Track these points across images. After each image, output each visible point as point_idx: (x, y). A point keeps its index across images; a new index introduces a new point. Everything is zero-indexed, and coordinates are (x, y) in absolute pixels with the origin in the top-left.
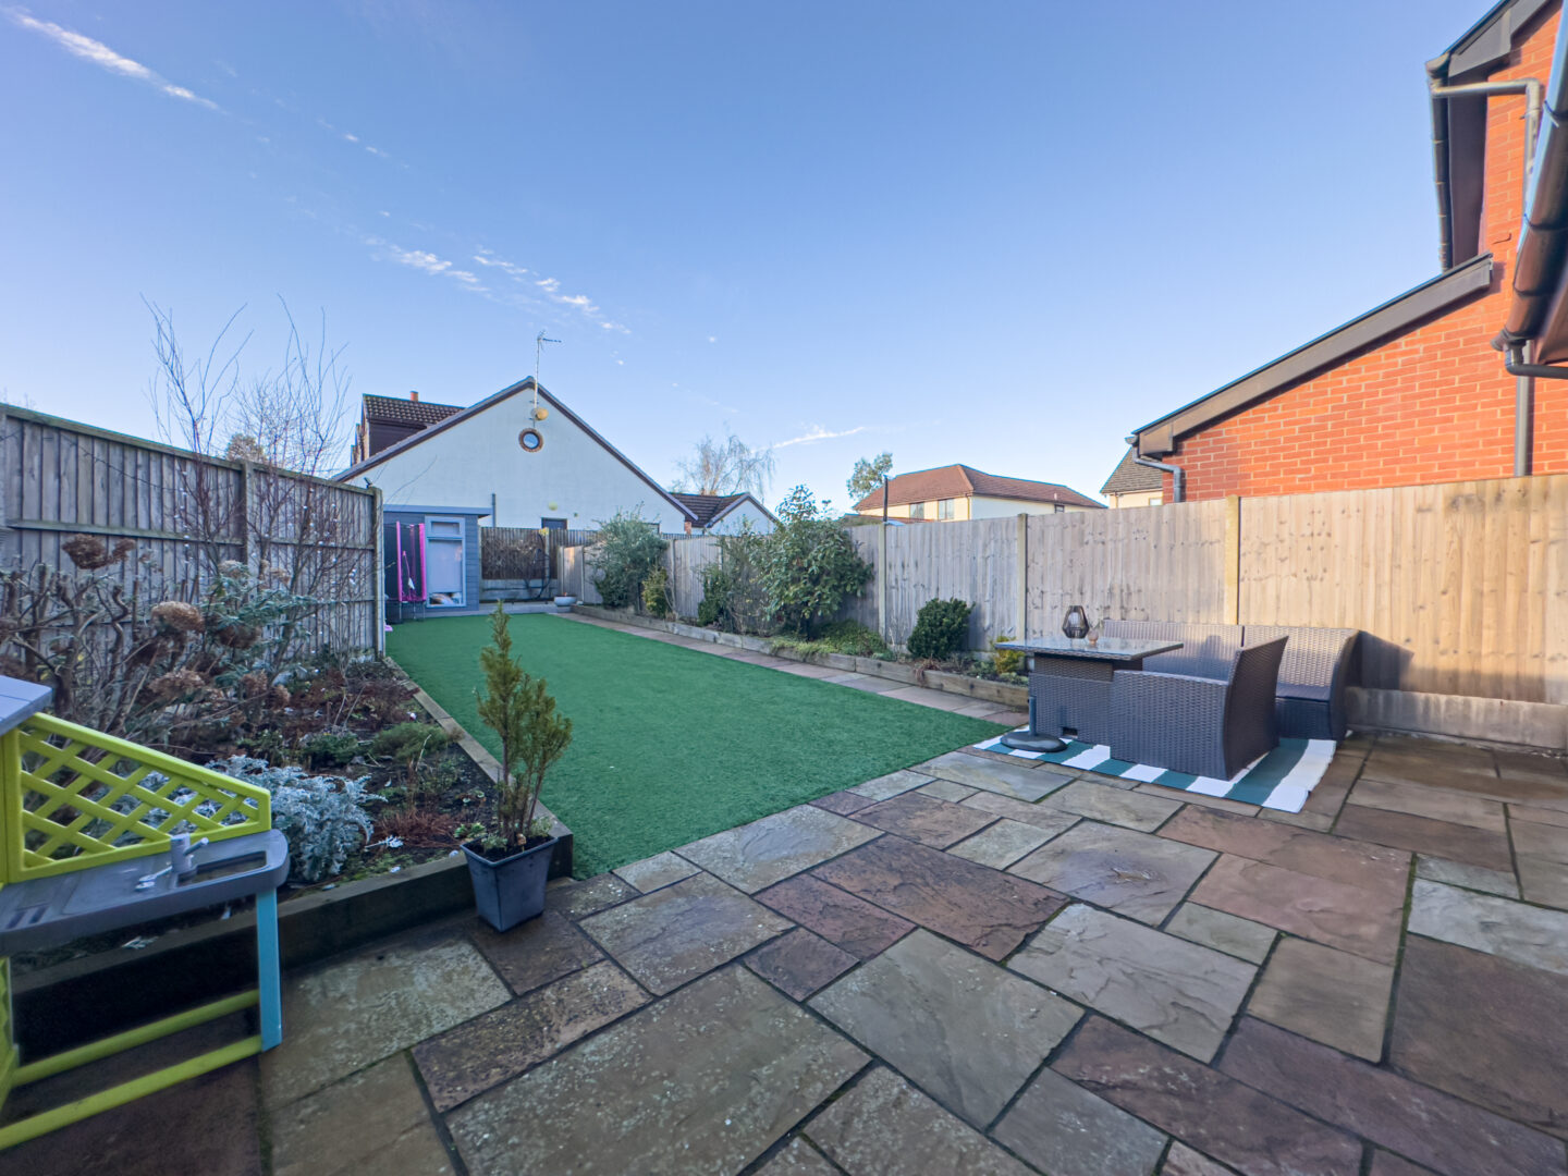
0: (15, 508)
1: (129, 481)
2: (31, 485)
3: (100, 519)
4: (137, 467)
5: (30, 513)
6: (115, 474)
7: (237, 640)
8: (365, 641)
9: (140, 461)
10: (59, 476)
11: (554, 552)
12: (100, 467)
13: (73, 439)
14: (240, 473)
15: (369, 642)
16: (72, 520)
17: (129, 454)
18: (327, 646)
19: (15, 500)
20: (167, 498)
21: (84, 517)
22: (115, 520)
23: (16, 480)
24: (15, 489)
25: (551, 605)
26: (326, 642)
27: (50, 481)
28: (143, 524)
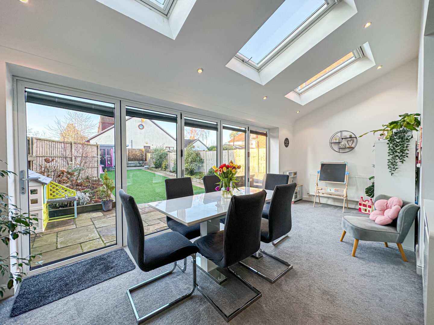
0: (36, 153)
1: (53, 147)
2: (38, 149)
3: (48, 154)
4: (54, 145)
5: (38, 154)
6: (50, 146)
7: (71, 174)
8: (96, 175)
9: (54, 144)
10: (42, 148)
11: (146, 155)
12: (48, 146)
13: (44, 141)
14: (71, 144)
15: (97, 176)
16: (44, 155)
17: (53, 143)
18: (88, 176)
19: (36, 152)
20: (59, 149)
21: (46, 154)
22: (50, 154)
23: (36, 148)
24: (36, 150)
25: (144, 167)
26: (88, 175)
27: (41, 148)
28: (55, 155)
